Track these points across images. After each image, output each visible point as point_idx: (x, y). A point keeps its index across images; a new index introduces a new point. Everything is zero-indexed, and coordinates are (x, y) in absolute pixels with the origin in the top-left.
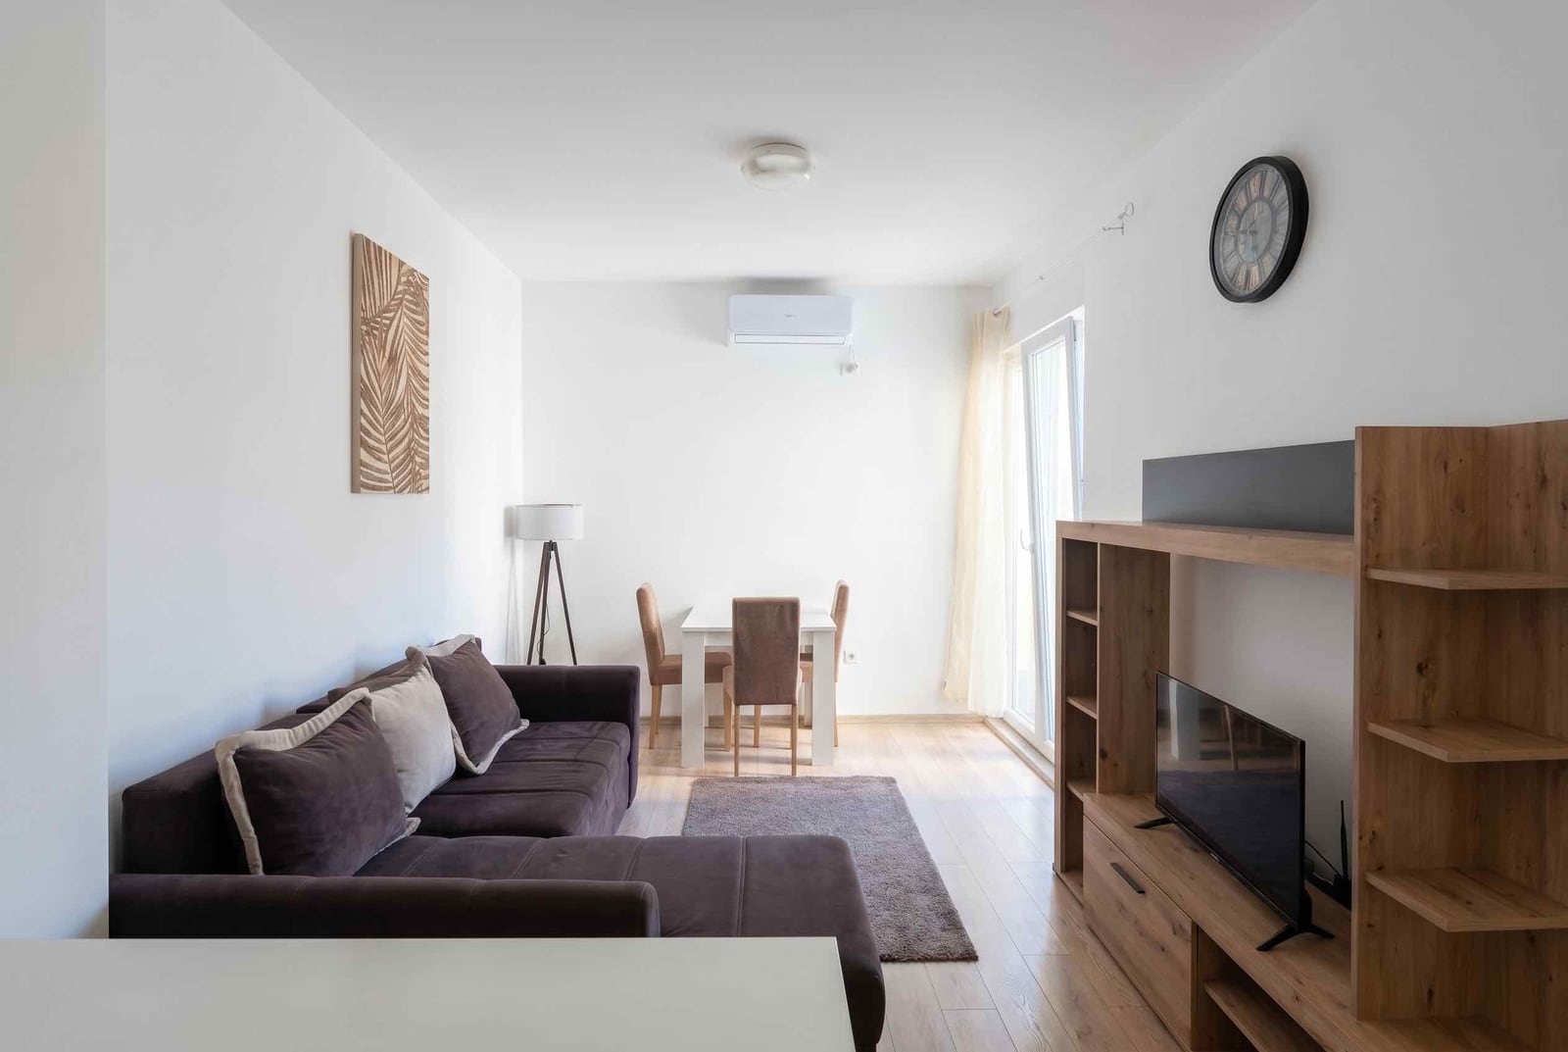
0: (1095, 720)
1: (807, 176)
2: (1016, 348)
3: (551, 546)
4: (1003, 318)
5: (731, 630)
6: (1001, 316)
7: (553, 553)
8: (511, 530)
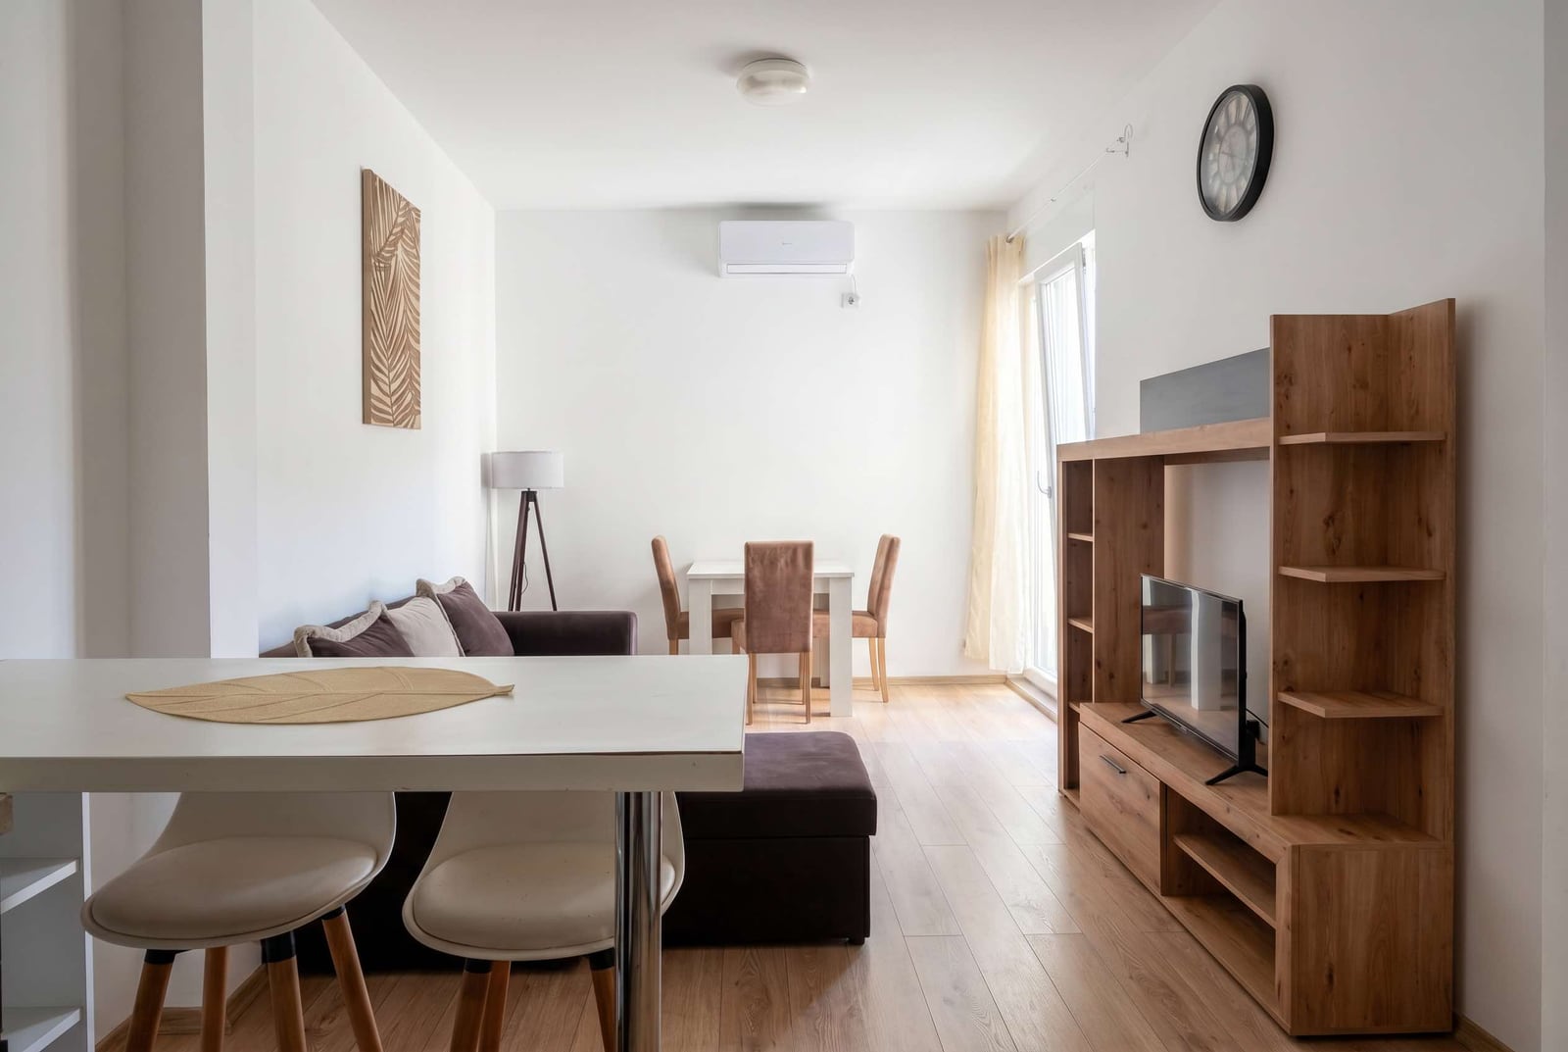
0: (1091, 634)
1: (803, 90)
2: (1030, 277)
3: (529, 496)
4: (1018, 245)
5: (744, 577)
6: (1014, 242)
7: (531, 505)
8: (488, 480)
